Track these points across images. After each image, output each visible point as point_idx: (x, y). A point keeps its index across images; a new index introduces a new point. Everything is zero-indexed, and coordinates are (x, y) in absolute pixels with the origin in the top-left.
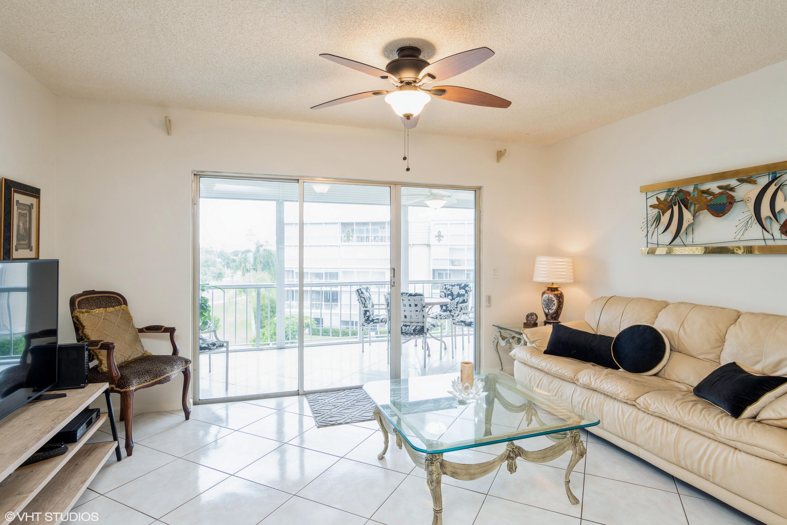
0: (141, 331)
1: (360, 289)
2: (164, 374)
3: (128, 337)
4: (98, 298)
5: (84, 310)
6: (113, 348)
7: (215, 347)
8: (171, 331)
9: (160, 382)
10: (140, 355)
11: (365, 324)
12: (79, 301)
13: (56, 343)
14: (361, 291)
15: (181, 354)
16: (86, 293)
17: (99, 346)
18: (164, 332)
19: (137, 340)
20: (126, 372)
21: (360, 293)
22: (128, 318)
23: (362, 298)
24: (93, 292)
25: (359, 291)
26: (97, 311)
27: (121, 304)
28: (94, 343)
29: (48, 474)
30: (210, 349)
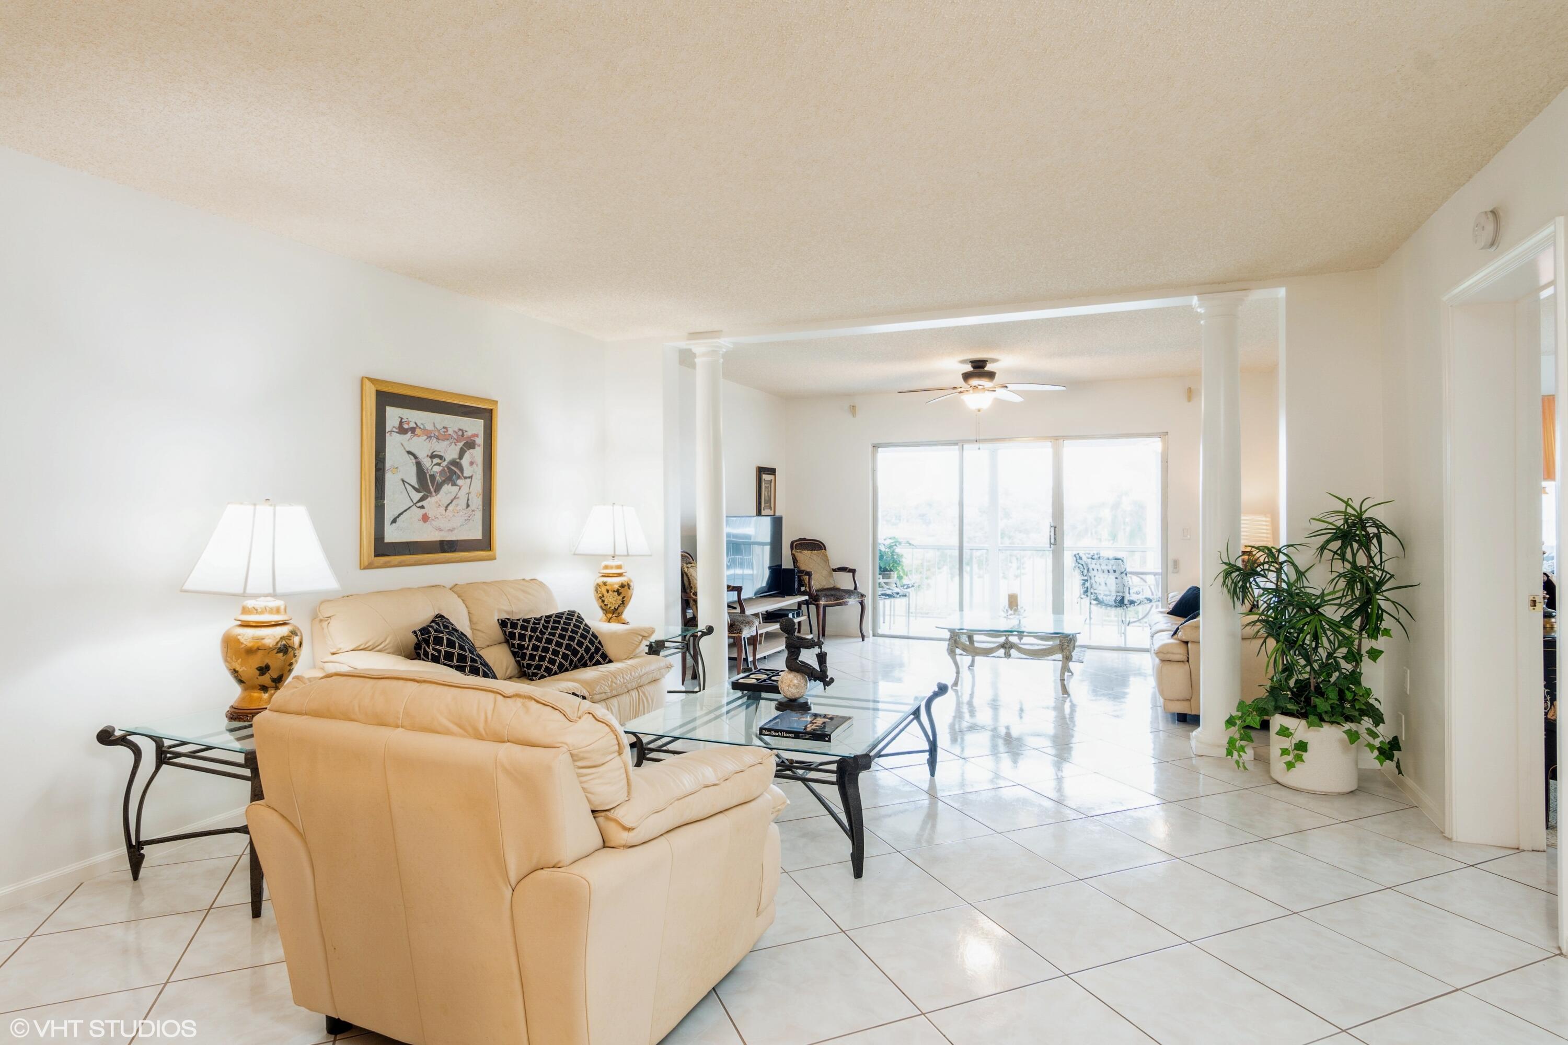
0: (834, 570)
1: (1078, 554)
2: (844, 598)
3: (825, 573)
4: (807, 544)
5: (798, 551)
6: (812, 575)
7: (898, 596)
8: (853, 571)
9: (840, 604)
10: (832, 586)
11: (1083, 596)
12: (796, 545)
13: (781, 566)
14: (1079, 557)
15: (859, 590)
16: (800, 540)
17: (804, 573)
18: (848, 572)
19: (831, 576)
20: (819, 593)
21: (1078, 558)
22: (826, 560)
23: (1080, 565)
24: (804, 539)
25: (1077, 556)
26: (806, 552)
27: (822, 549)
28: (802, 572)
29: (776, 647)
30: (894, 597)
